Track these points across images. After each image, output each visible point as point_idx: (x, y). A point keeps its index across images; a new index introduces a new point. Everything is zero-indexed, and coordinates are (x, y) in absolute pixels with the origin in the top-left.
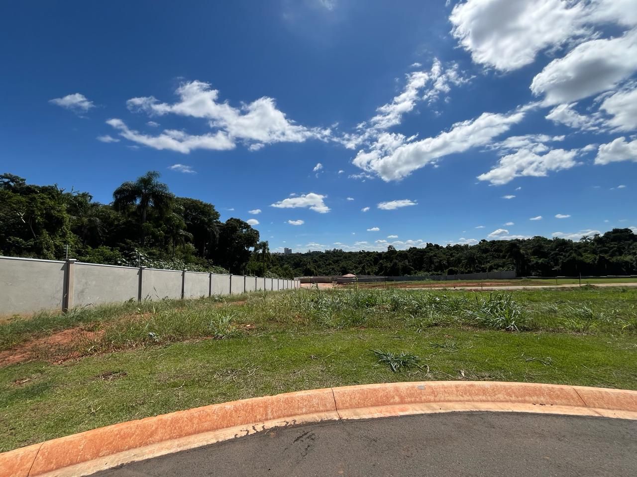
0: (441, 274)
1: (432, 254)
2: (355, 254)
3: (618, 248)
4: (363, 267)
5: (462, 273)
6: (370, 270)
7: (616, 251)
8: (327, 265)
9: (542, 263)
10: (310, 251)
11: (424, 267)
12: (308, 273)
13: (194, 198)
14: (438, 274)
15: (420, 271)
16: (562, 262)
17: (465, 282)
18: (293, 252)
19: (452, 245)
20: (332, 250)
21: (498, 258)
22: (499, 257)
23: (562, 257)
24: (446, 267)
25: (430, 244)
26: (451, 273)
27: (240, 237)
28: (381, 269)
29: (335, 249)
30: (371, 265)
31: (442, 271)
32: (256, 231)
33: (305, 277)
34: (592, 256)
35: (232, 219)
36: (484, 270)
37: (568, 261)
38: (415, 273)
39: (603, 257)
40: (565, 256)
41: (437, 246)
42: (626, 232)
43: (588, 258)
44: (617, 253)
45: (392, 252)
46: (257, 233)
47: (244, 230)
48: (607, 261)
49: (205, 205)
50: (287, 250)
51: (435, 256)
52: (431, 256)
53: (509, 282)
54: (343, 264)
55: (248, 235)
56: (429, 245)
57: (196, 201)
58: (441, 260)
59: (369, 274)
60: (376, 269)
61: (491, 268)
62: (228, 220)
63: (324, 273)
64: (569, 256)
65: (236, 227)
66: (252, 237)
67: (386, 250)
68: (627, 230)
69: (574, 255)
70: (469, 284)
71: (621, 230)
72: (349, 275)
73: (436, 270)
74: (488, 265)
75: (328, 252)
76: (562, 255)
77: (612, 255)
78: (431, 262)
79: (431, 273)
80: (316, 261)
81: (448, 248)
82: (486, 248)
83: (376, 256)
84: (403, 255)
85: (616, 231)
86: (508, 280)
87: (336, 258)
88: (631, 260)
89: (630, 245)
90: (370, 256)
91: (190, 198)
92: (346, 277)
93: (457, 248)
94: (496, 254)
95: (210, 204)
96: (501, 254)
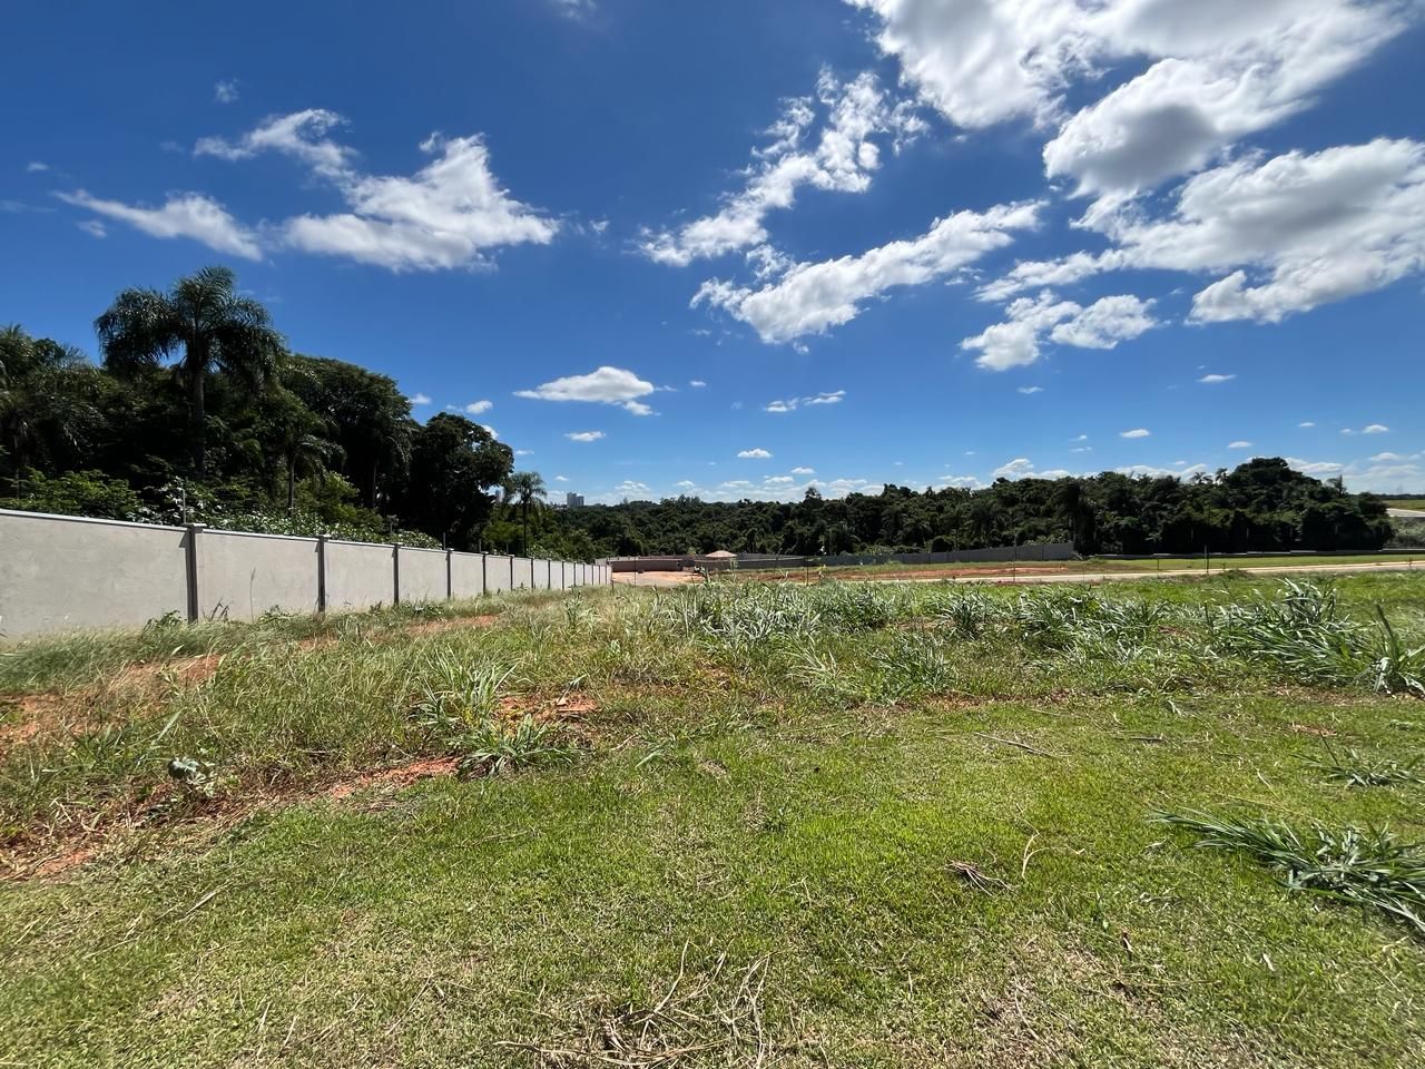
0: (917, 551)
1: (899, 508)
2: (731, 507)
3: (1268, 496)
4: (751, 537)
5: (963, 547)
6: (764, 541)
7: (1264, 502)
8: (667, 531)
9: (1127, 525)
10: (625, 500)
11: (882, 537)
12: (627, 548)
13: (345, 360)
14: (911, 551)
15: (873, 544)
16: (1165, 524)
17: (972, 567)
18: (589, 502)
19: (937, 490)
20: (677, 497)
21: (1036, 516)
22: (1037, 514)
23: (1165, 513)
24: (929, 536)
25: (891, 486)
26: (941, 547)
27: (466, 462)
28: (789, 541)
29: (682, 497)
30: (766, 530)
31: (920, 544)
32: (506, 447)
33: (622, 559)
34: (1220, 513)
35: (442, 415)
36: (1007, 542)
37: (1176, 521)
38: (863, 548)
39: (1243, 514)
40: (1171, 512)
41: (905, 491)
42: (1275, 464)
43: (1216, 516)
44: (1265, 507)
45: (812, 503)
46: (508, 452)
47: (475, 445)
48: (1249, 522)
49: (373, 379)
50: (572, 498)
51: (904, 511)
52: (898, 512)
53: (1064, 565)
54: (705, 528)
55: (486, 456)
56: (889, 489)
57: (349, 367)
58: (919, 521)
59: (763, 550)
60: (778, 539)
61: (1022, 538)
62: (434, 419)
63: (663, 550)
64: (1179, 511)
65: (453, 437)
66: (495, 464)
67: (799, 499)
68: (1278, 462)
69: (1189, 509)
70: (982, 571)
71: (1268, 460)
72: (720, 554)
73: (907, 541)
74: (1016, 531)
75: (667, 504)
76: (1165, 509)
77: (1259, 511)
78: (898, 526)
79: (896, 548)
80: (641, 523)
81: (930, 494)
82: (1011, 495)
83: (778, 512)
84: (836, 510)
85: (1257, 463)
86: (1060, 562)
87: (686, 517)
88: (1294, 520)
89: (1291, 489)
90: (765, 512)
91: (331, 359)
92: (714, 559)
93: (950, 495)
94: (1031, 508)
95: (386, 378)
96: (1042, 508)
